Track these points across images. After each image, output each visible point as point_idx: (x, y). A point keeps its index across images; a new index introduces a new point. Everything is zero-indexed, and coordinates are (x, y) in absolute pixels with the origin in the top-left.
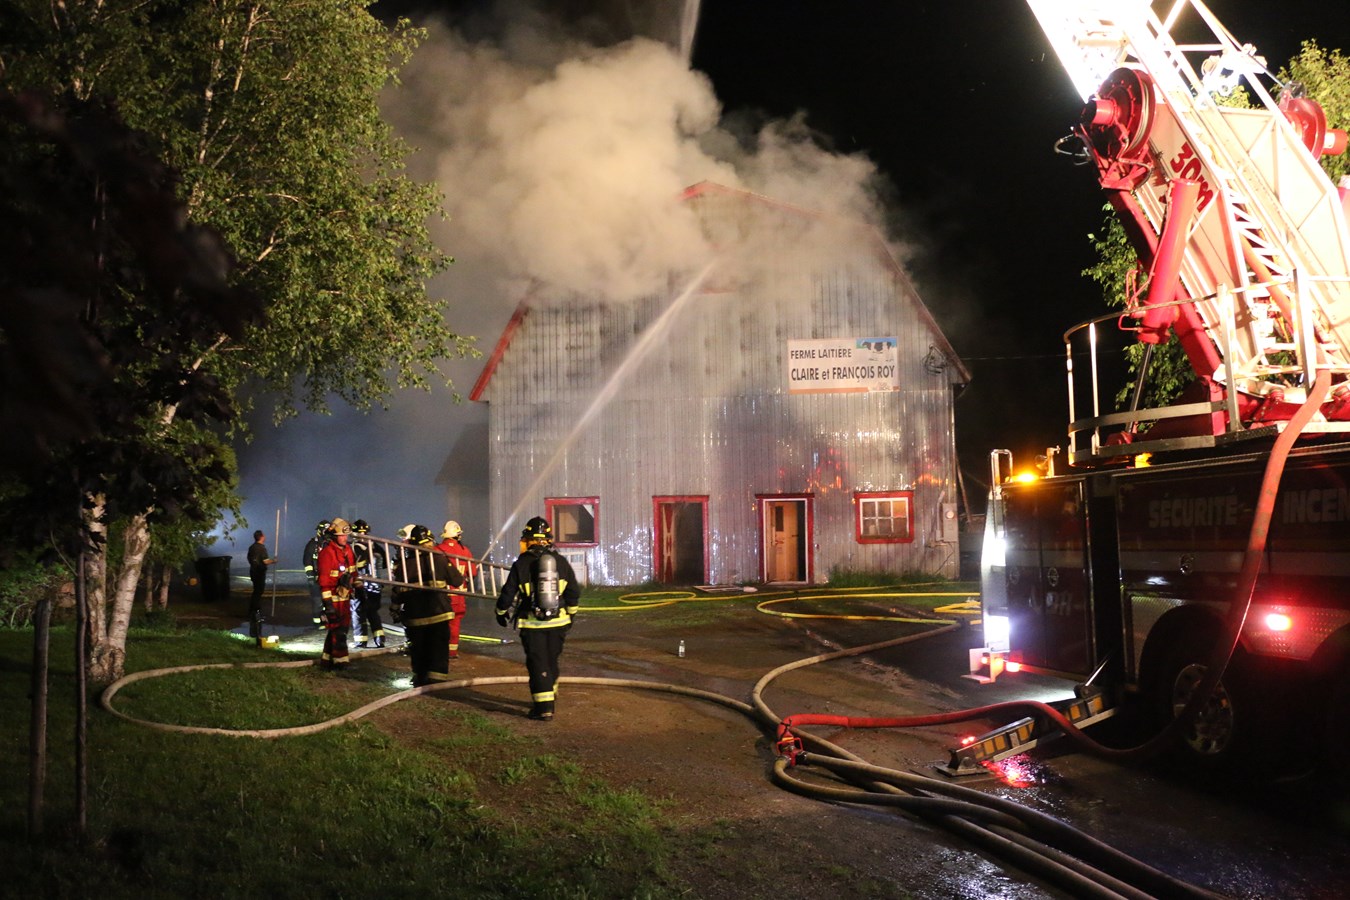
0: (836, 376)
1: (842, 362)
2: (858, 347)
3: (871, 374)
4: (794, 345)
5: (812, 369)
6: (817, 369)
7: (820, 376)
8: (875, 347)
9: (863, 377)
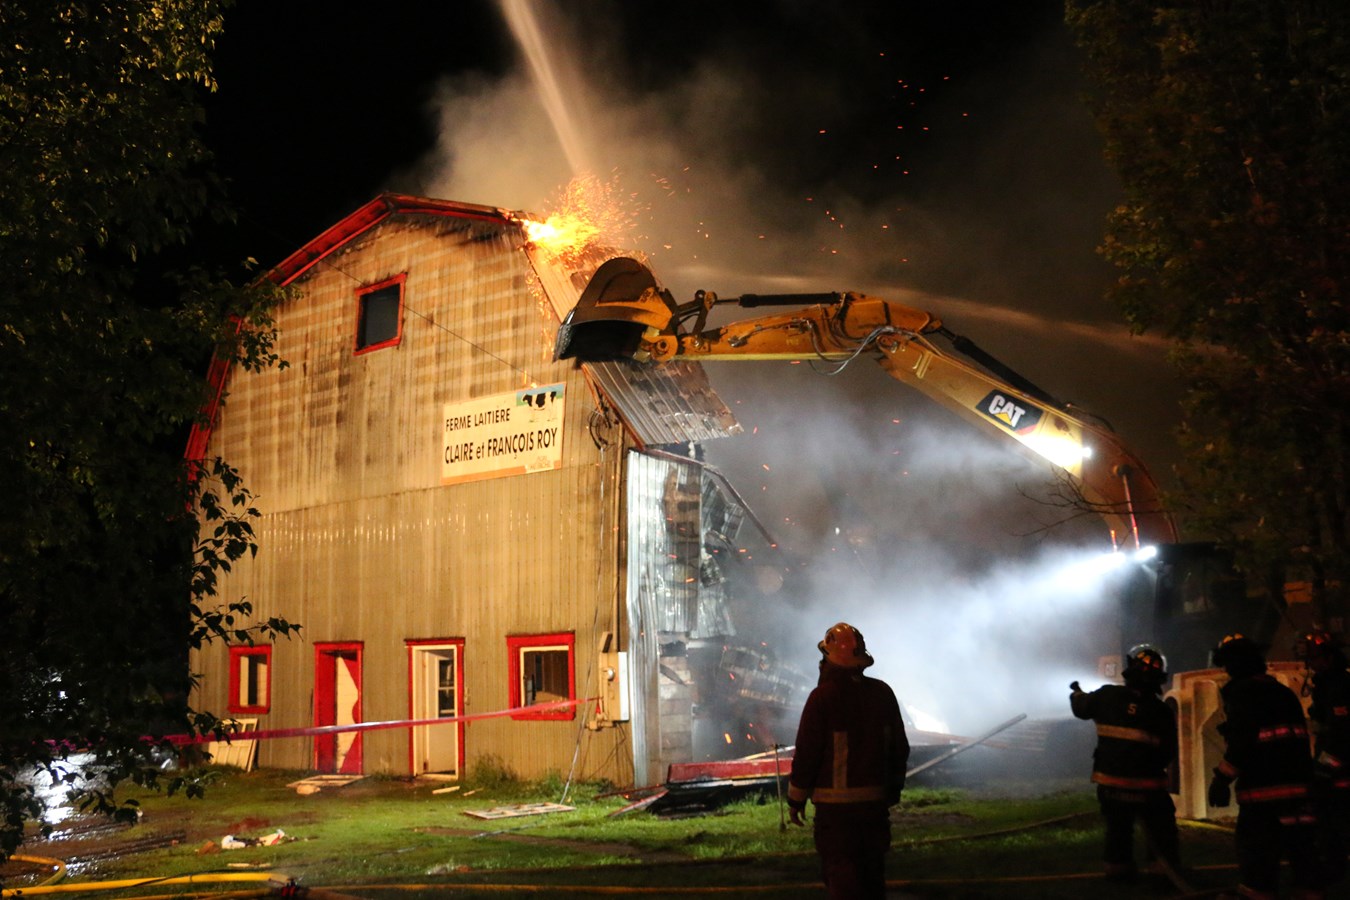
0: (491, 451)
1: (501, 430)
2: (519, 404)
3: (530, 444)
4: (451, 410)
5: (466, 445)
6: (471, 444)
7: (474, 454)
8: (537, 402)
9: (521, 450)
